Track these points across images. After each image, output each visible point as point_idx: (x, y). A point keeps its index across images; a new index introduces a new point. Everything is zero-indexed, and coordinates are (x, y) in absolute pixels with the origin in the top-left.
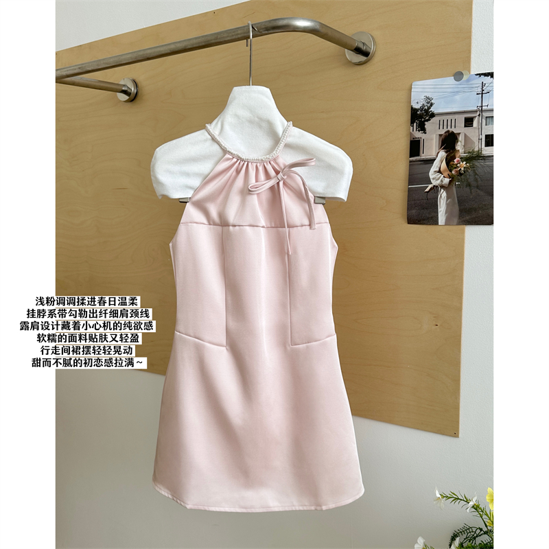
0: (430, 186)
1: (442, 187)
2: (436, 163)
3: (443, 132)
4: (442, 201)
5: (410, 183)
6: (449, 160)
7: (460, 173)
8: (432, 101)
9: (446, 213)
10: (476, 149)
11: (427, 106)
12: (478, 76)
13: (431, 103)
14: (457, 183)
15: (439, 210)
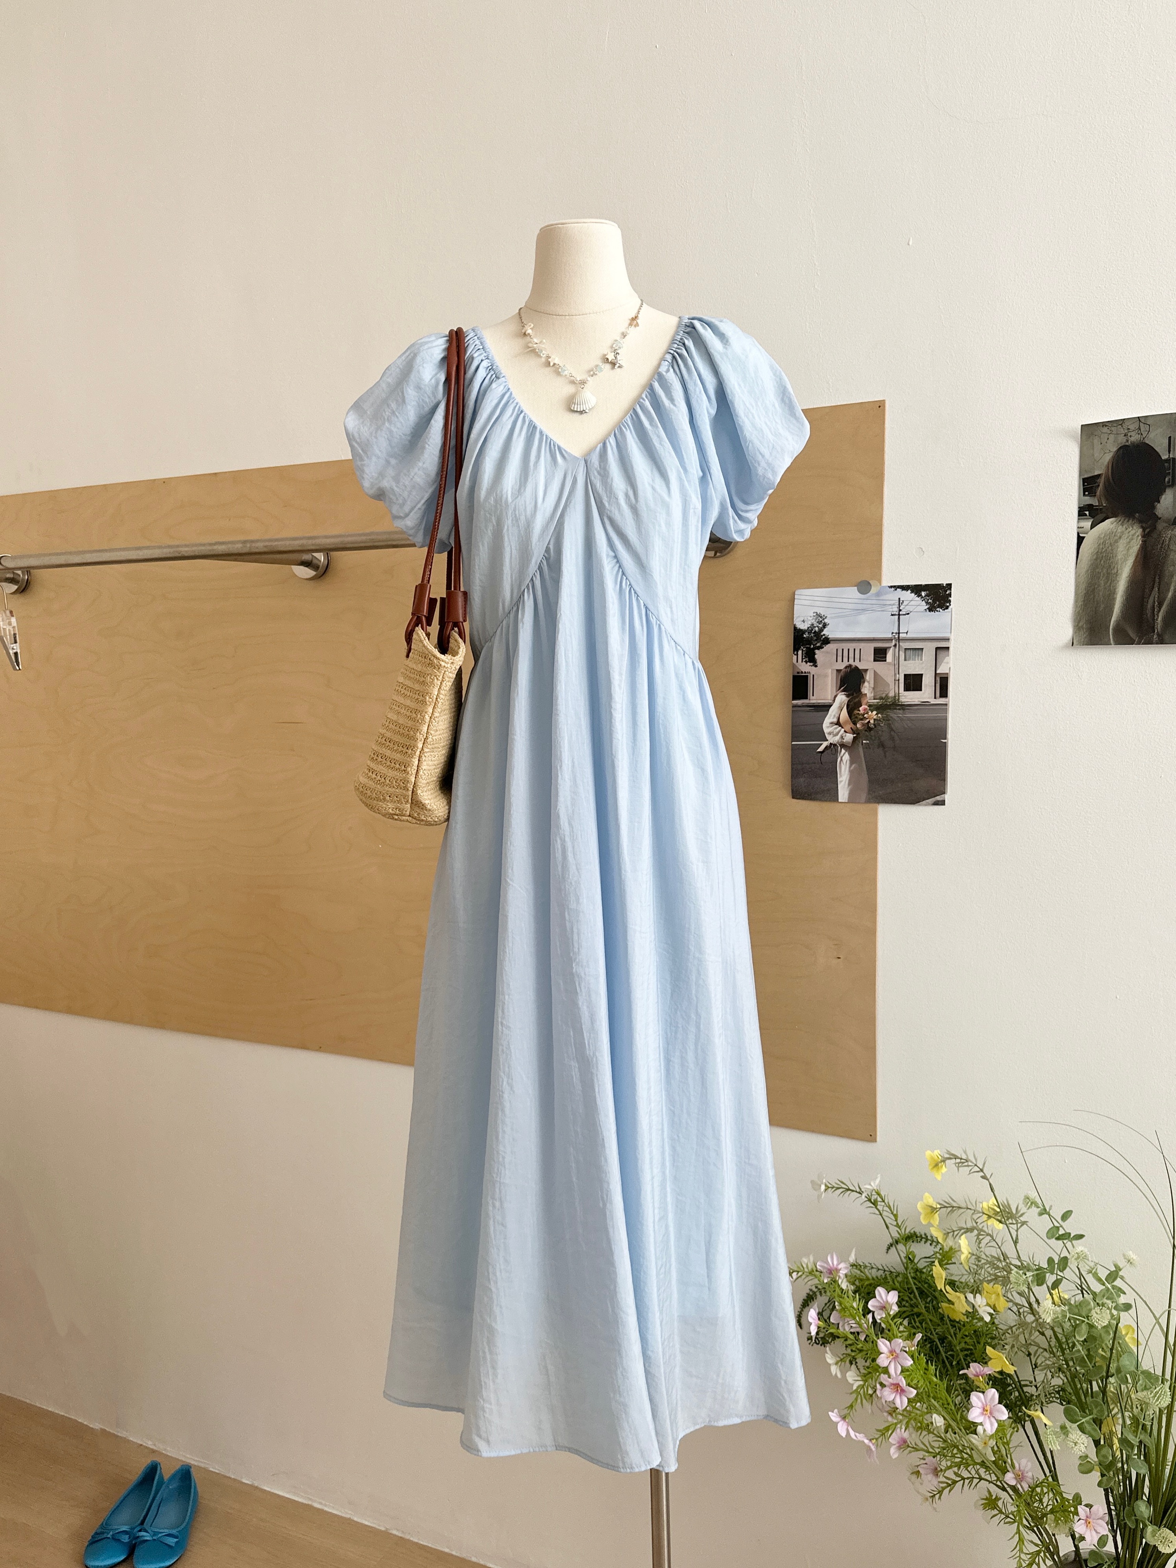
0: (825, 744)
1: (843, 746)
2: (833, 711)
4: (843, 768)
5: (794, 737)
6: (852, 708)
8: (825, 620)
9: (849, 785)
10: (892, 694)
11: (818, 627)
12: (893, 589)
13: (824, 623)
14: (864, 742)
15: (839, 780)
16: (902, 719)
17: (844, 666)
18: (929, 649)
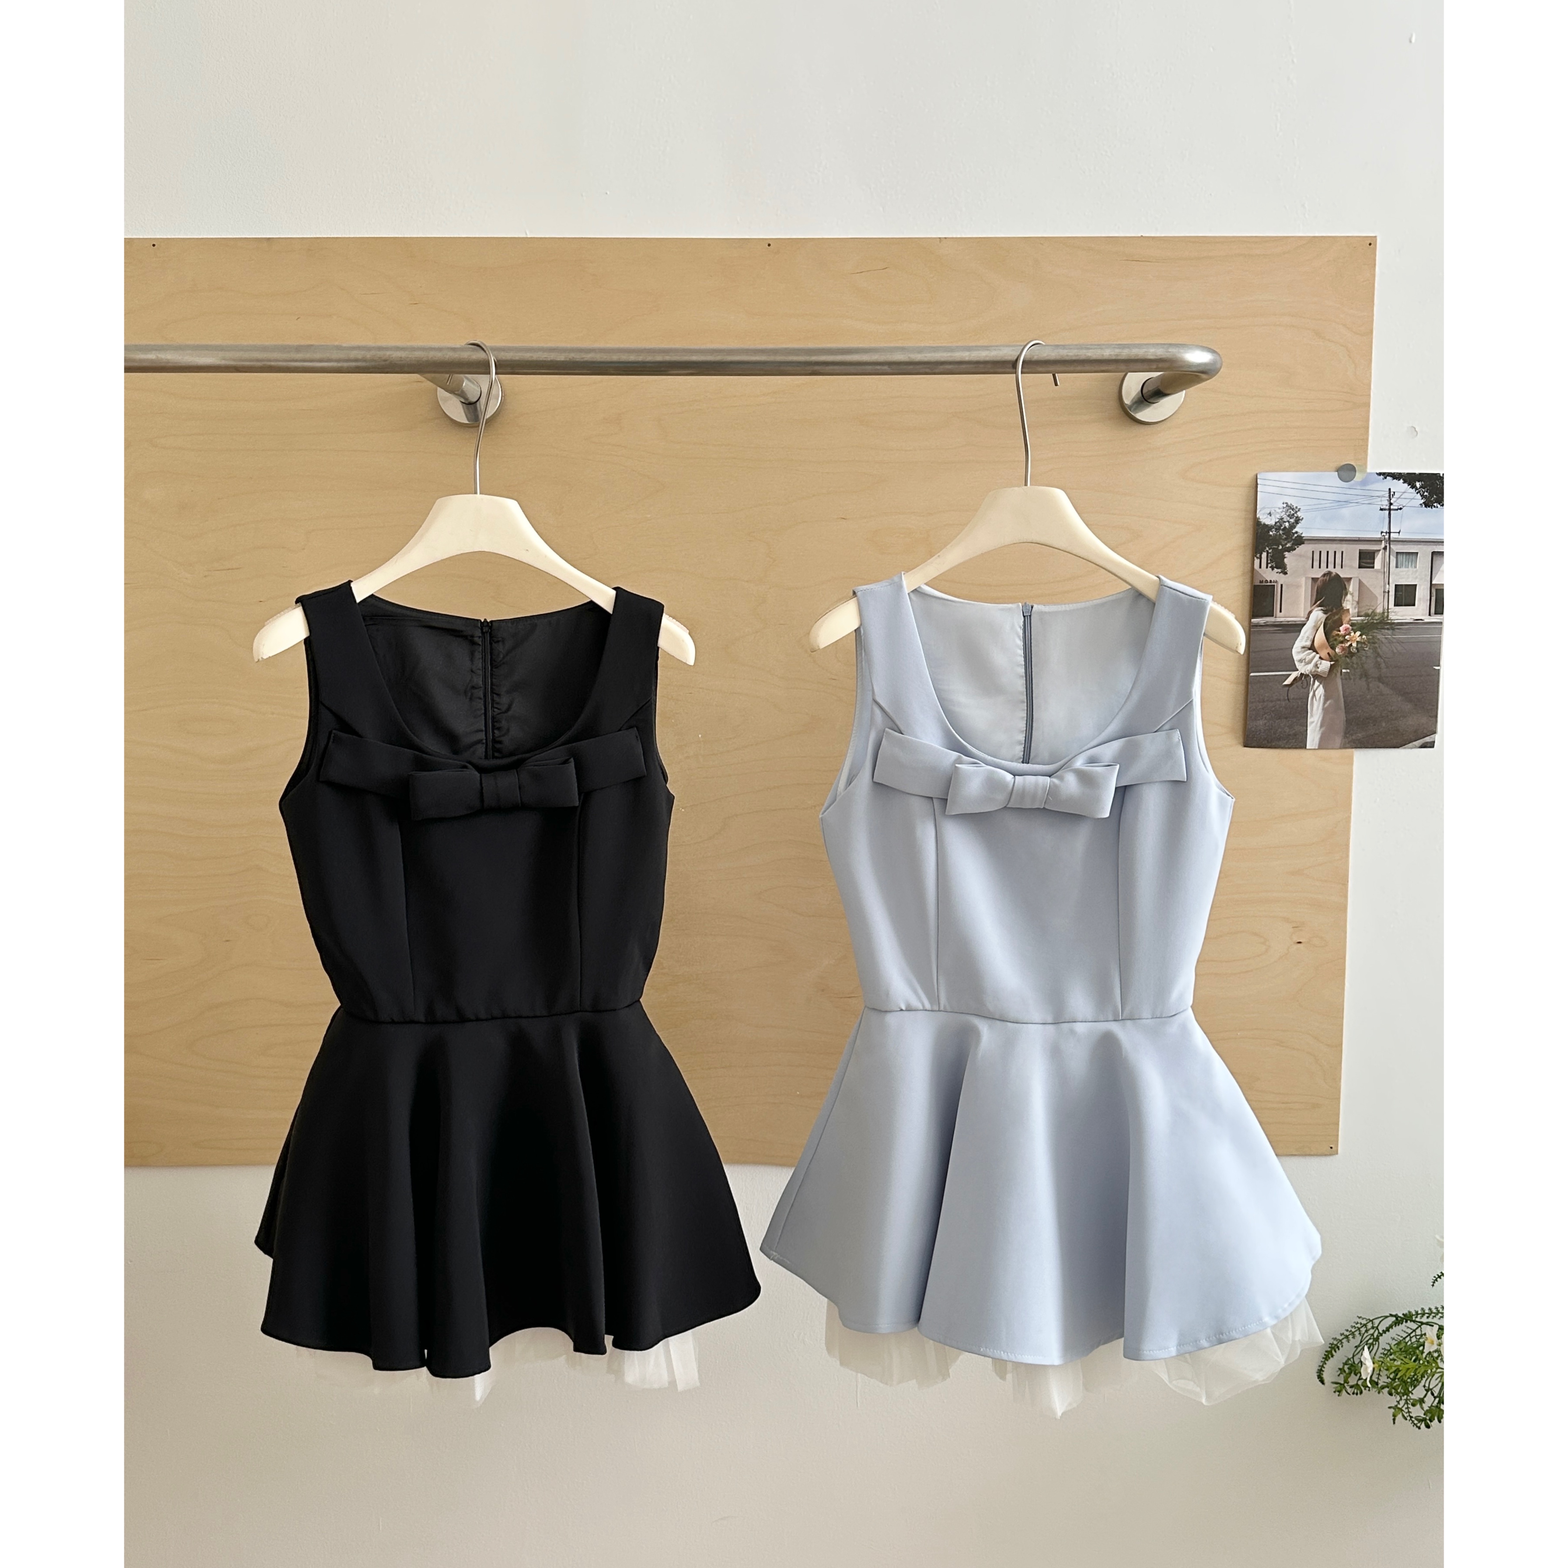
0: (1294, 675)
1: (1317, 676)
2: (1306, 631)
3: (1318, 573)
4: (1316, 703)
5: (1250, 667)
6: (1330, 627)
7: (1350, 652)
8: (1299, 514)
9: (1321, 726)
10: (1379, 610)
11: (1288, 522)
12: (1382, 477)
13: (1297, 517)
14: (1344, 671)
15: (1309, 720)
16: (1390, 642)
17: (1322, 573)
18: (1424, 552)
